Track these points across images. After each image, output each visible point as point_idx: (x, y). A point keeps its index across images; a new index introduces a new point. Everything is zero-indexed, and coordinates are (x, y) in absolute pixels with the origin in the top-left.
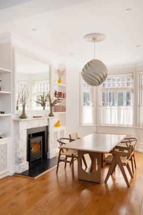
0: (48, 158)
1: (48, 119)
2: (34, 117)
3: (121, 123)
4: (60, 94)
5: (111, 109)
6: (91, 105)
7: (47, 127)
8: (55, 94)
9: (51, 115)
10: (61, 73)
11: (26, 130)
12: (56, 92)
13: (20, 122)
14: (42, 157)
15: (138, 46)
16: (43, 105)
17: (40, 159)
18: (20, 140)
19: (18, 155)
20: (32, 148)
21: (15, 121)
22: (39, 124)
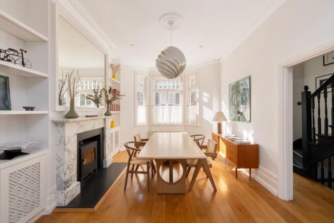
0: (104, 167)
1: (105, 119)
2: (87, 116)
3: (172, 121)
4: (115, 91)
5: (163, 108)
6: (144, 104)
7: (103, 129)
8: (110, 90)
9: (107, 114)
10: (116, 69)
11: (76, 136)
12: (111, 88)
13: (67, 125)
14: (97, 168)
15: (201, 47)
16: (97, 102)
17: (95, 170)
18: (66, 153)
19: (62, 176)
20: (83, 160)
21: (56, 123)
22: (94, 126)
